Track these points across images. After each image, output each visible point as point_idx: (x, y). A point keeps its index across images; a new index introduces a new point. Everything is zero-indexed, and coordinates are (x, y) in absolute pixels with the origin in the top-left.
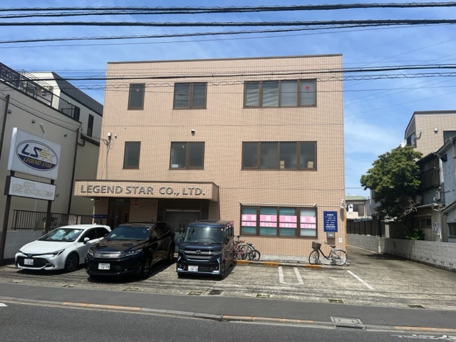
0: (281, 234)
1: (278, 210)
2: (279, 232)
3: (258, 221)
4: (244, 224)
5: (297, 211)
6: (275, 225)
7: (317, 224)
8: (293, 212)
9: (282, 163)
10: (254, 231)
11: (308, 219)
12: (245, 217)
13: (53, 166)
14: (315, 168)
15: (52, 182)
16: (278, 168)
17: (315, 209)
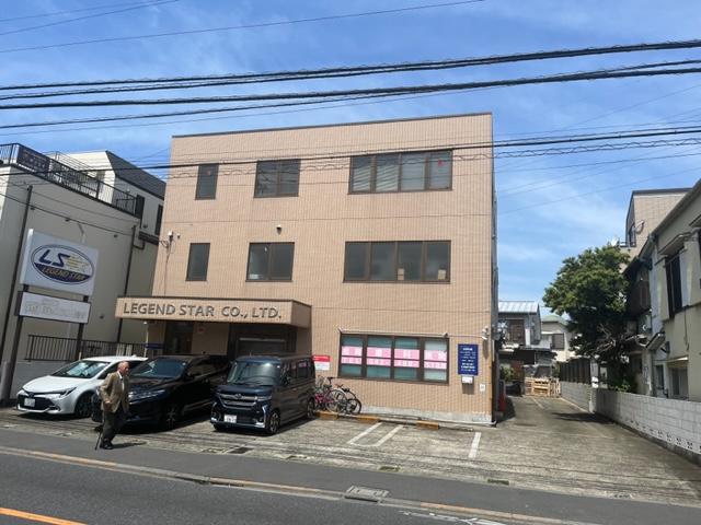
0: (396, 377)
1: (393, 341)
2: (393, 373)
3: (364, 357)
4: (344, 360)
5: (420, 343)
6: (388, 363)
7: (448, 362)
8: (415, 343)
9: (401, 272)
10: (358, 371)
11: (435, 356)
12: (346, 351)
13: (87, 277)
14: (447, 280)
15: (86, 299)
16: (394, 279)
17: (446, 340)
